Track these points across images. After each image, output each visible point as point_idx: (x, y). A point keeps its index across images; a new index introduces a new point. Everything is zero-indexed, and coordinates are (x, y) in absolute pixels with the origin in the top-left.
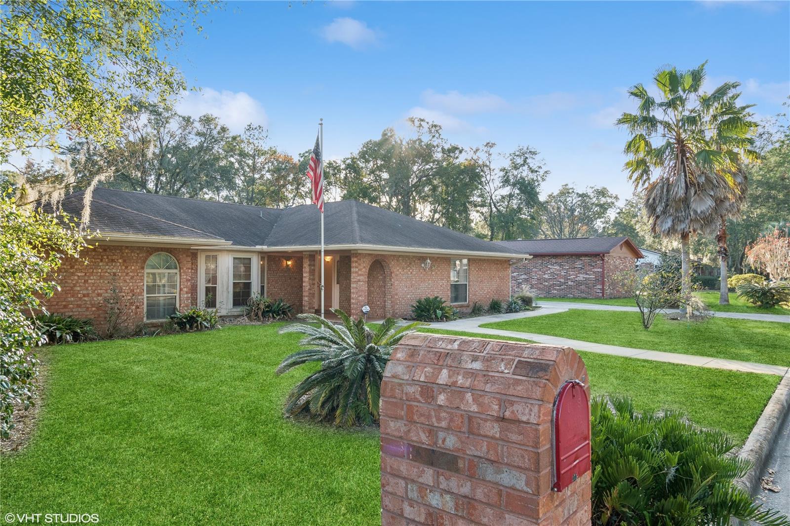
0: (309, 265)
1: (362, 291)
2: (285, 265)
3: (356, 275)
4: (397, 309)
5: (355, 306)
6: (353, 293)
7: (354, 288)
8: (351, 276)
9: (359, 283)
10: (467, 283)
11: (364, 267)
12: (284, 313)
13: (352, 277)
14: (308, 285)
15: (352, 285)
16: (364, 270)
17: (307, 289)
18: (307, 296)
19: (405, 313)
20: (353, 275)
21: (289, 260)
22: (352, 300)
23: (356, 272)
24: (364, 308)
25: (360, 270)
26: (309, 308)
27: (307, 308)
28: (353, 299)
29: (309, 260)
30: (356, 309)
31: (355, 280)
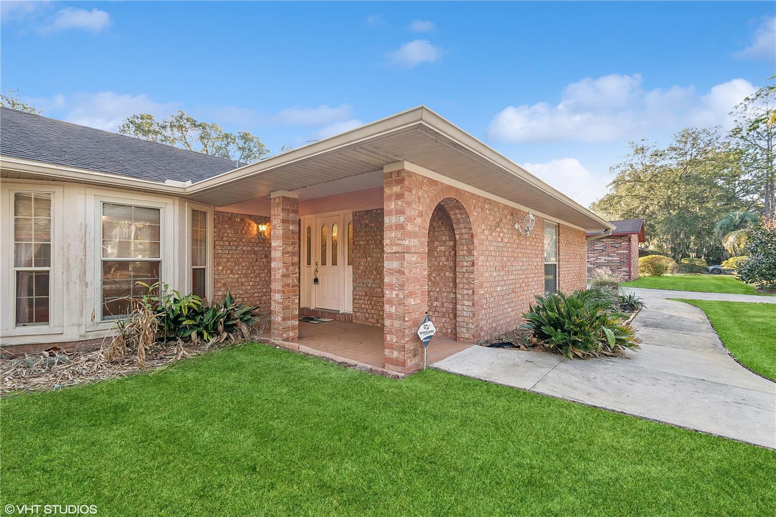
0: (283, 221)
1: (417, 280)
2: (255, 232)
3: (399, 234)
4: (482, 319)
5: (397, 324)
6: (391, 287)
7: (392, 272)
8: (382, 238)
9: (407, 256)
10: (557, 263)
11: (421, 215)
12: (229, 328)
13: (386, 241)
14: (281, 265)
15: (386, 264)
16: (419, 220)
17: (278, 276)
18: (279, 292)
19: (494, 325)
20: (389, 236)
21: (261, 223)
22: (387, 307)
23: (400, 227)
24: (422, 329)
25: (410, 219)
26: (284, 319)
27: (280, 319)
28: (391, 302)
29: (283, 210)
30: (401, 332)
31: (395, 249)
